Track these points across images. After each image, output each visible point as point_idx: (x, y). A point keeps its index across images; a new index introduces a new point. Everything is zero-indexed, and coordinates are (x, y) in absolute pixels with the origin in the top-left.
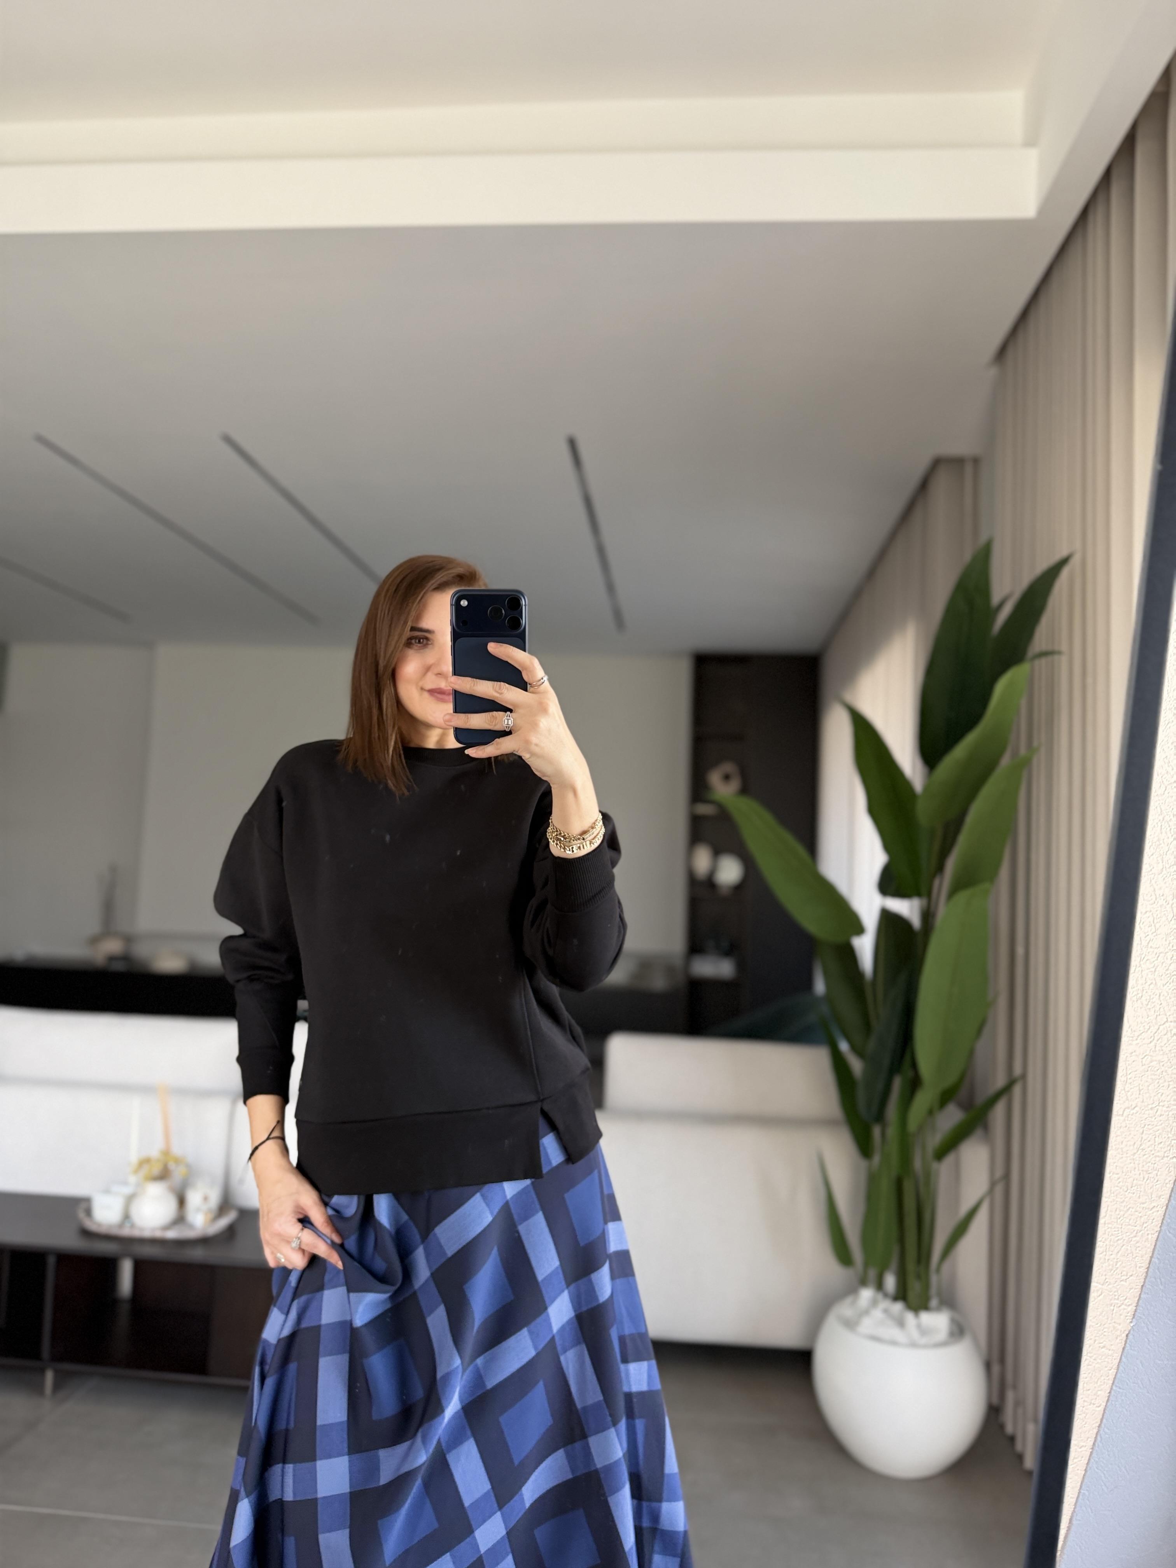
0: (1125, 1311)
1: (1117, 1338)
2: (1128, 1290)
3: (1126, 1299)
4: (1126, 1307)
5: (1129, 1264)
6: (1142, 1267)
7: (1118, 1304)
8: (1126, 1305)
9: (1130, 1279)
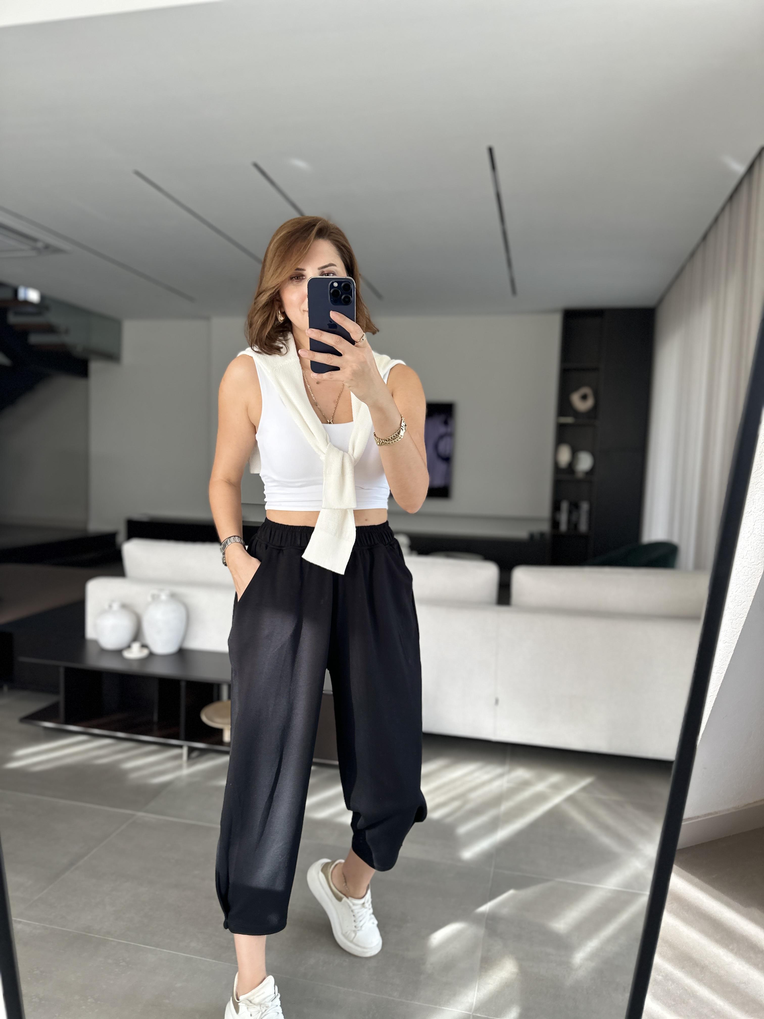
0: (739, 621)
1: (734, 636)
2: (742, 610)
3: (740, 615)
4: (740, 619)
5: (743, 596)
6: (751, 596)
7: (735, 618)
8: (740, 618)
9: (743, 603)
